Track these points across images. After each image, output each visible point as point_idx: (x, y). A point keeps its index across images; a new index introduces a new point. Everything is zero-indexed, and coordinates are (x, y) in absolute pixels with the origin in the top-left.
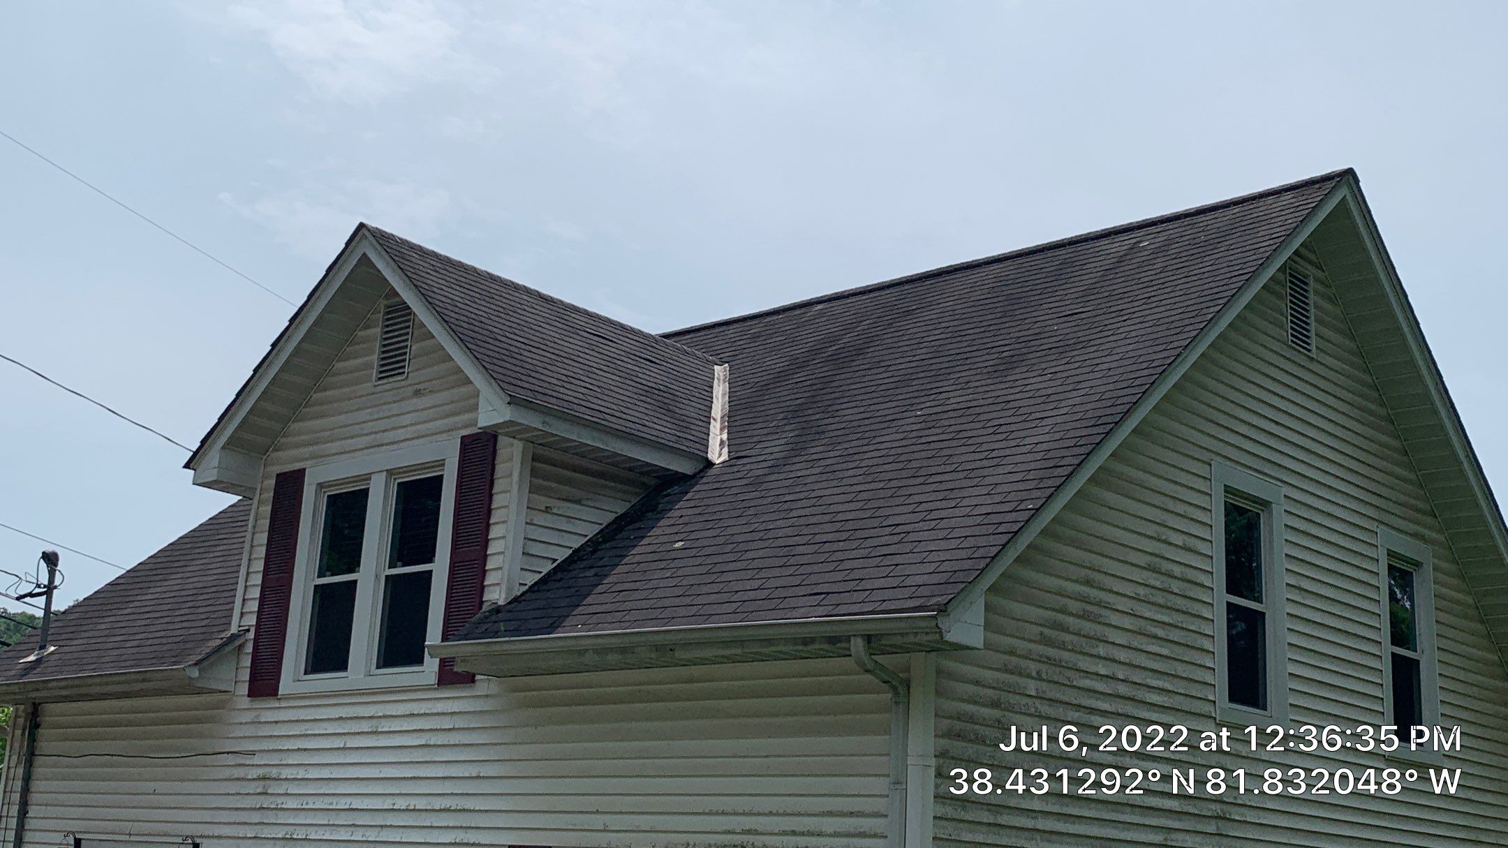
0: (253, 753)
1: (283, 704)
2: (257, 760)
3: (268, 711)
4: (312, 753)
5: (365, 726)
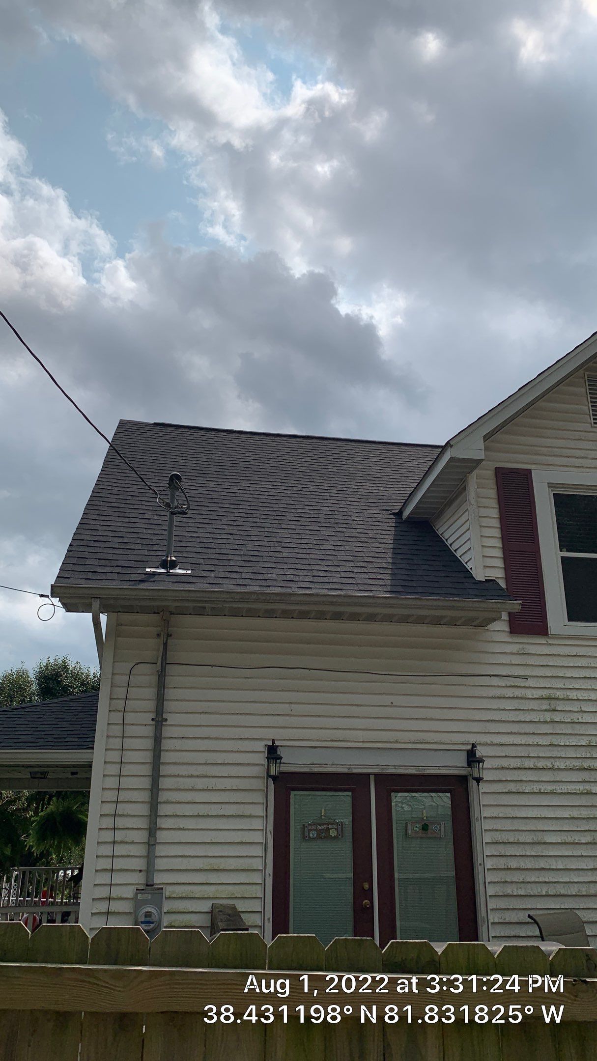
0: (526, 678)
1: (553, 642)
2: (531, 683)
3: (537, 646)
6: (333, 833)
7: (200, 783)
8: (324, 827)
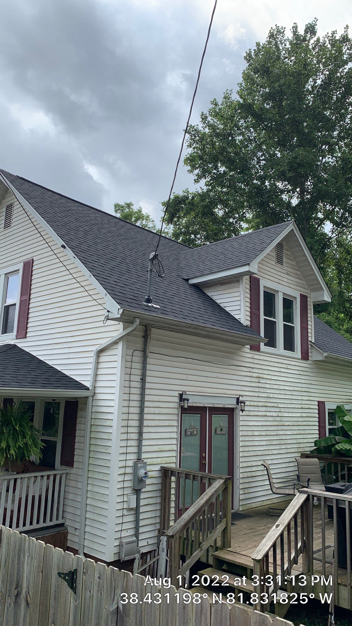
0: (253, 368)
1: (261, 354)
2: (254, 370)
3: (256, 355)
4: (271, 371)
5: (284, 366)
6: (195, 433)
7: (157, 411)
8: (192, 430)
